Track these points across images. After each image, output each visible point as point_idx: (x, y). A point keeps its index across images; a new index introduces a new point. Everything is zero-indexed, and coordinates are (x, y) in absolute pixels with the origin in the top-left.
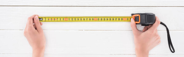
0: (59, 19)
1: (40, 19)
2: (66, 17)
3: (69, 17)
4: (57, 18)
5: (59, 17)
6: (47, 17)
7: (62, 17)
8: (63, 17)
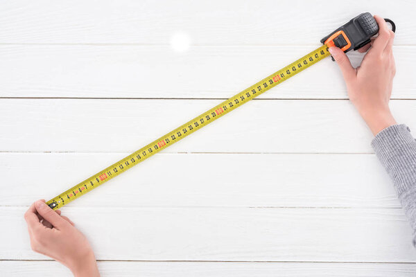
0: (89, 185)
1: (50, 205)
2: (101, 173)
3: (107, 169)
4: (84, 183)
5: (86, 181)
6: (63, 194)
7: (92, 178)
8: (95, 176)
